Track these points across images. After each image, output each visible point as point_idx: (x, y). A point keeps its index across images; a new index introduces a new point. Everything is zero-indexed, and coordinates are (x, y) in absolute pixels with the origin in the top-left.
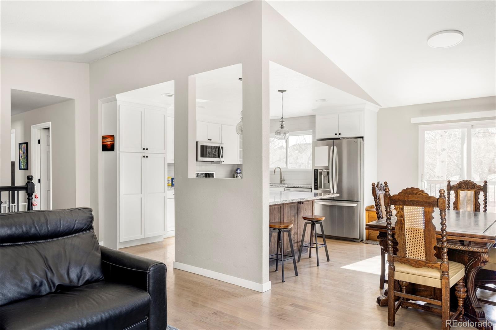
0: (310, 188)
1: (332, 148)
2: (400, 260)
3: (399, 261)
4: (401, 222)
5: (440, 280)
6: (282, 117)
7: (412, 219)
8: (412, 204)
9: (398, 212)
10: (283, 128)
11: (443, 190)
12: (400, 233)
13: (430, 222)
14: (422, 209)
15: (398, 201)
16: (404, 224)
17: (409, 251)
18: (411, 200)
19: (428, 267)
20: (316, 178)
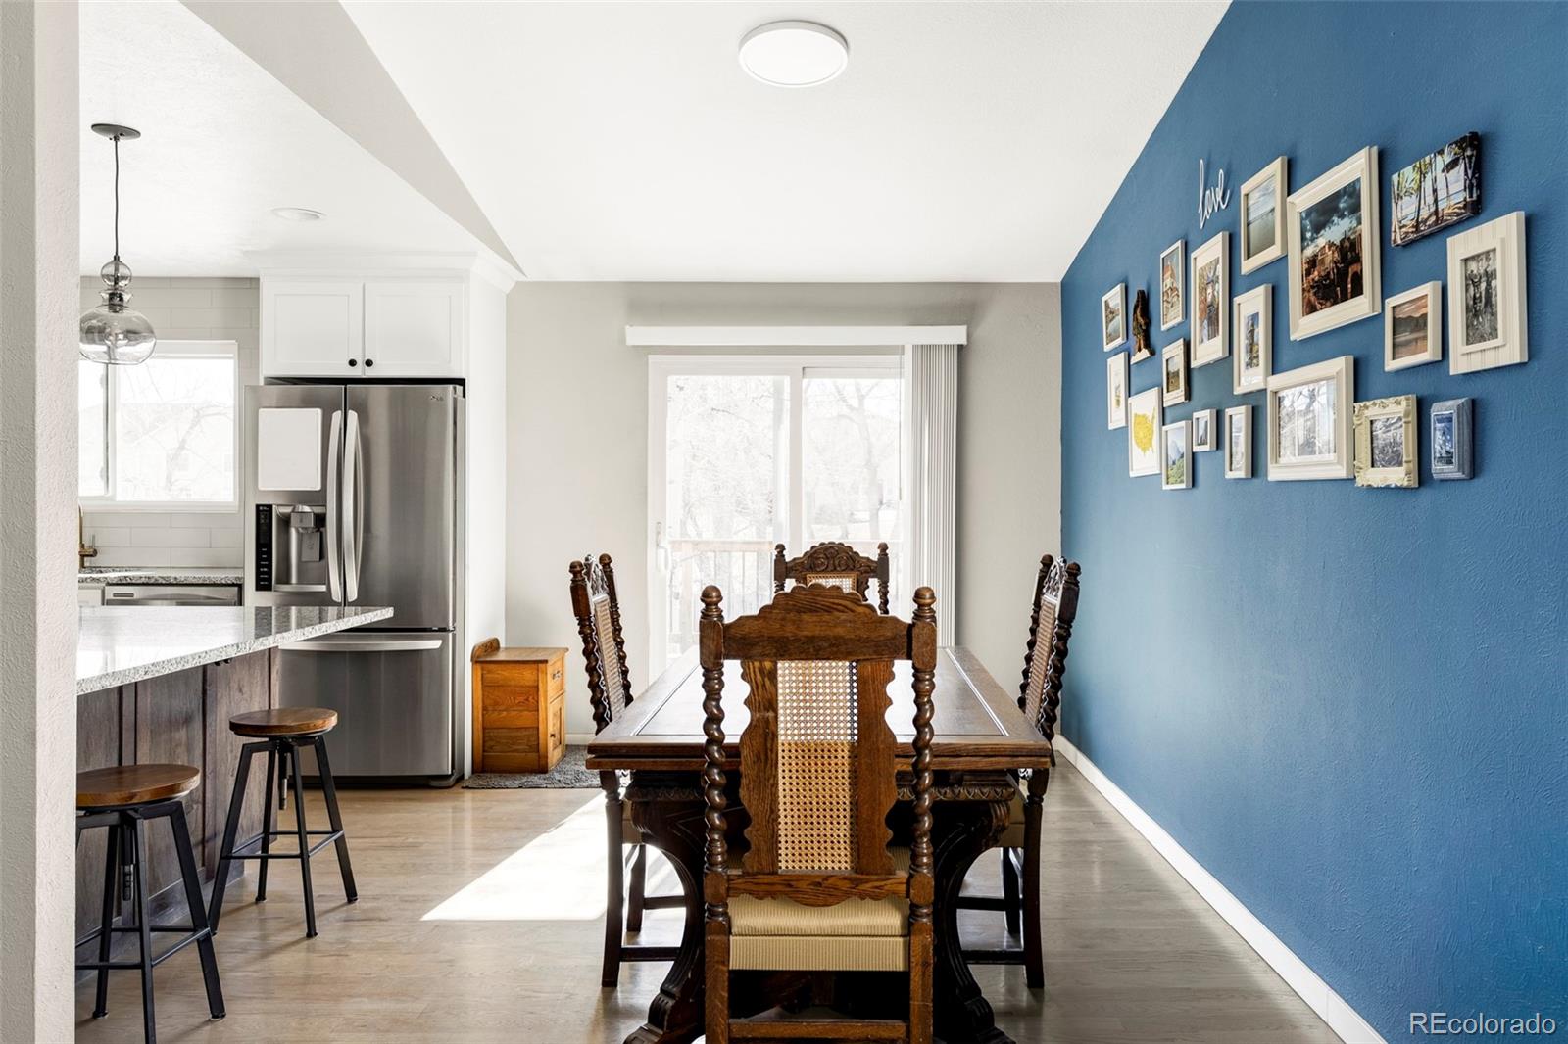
0: (233, 585)
1: (337, 417)
2: (754, 888)
3: (750, 893)
4: (763, 729)
5: (901, 940)
6: (116, 258)
7: (808, 711)
8: (812, 650)
9: (757, 688)
10: (121, 306)
11: (929, 589)
12: (762, 774)
13: (877, 717)
14: (847, 671)
15: (758, 642)
16: (775, 736)
17: (789, 845)
18: (810, 634)
19: (863, 896)
20: (264, 539)
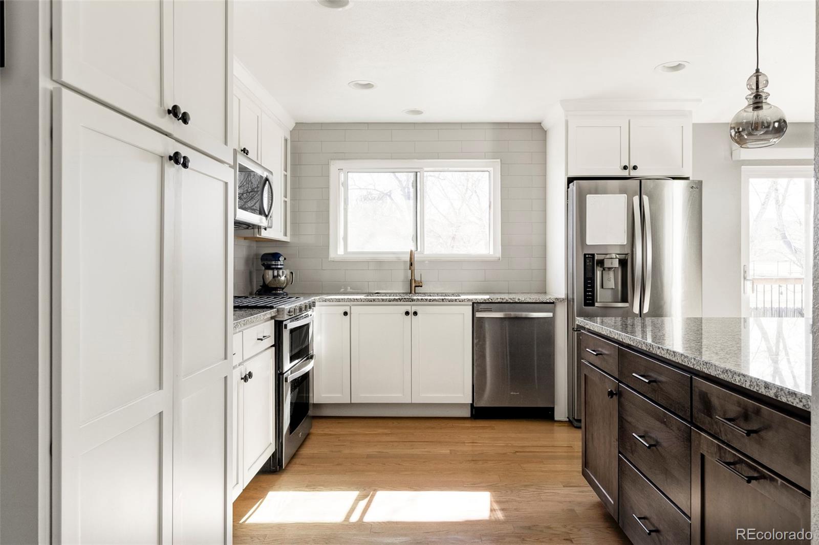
1: (636, 199)
20: (589, 275)
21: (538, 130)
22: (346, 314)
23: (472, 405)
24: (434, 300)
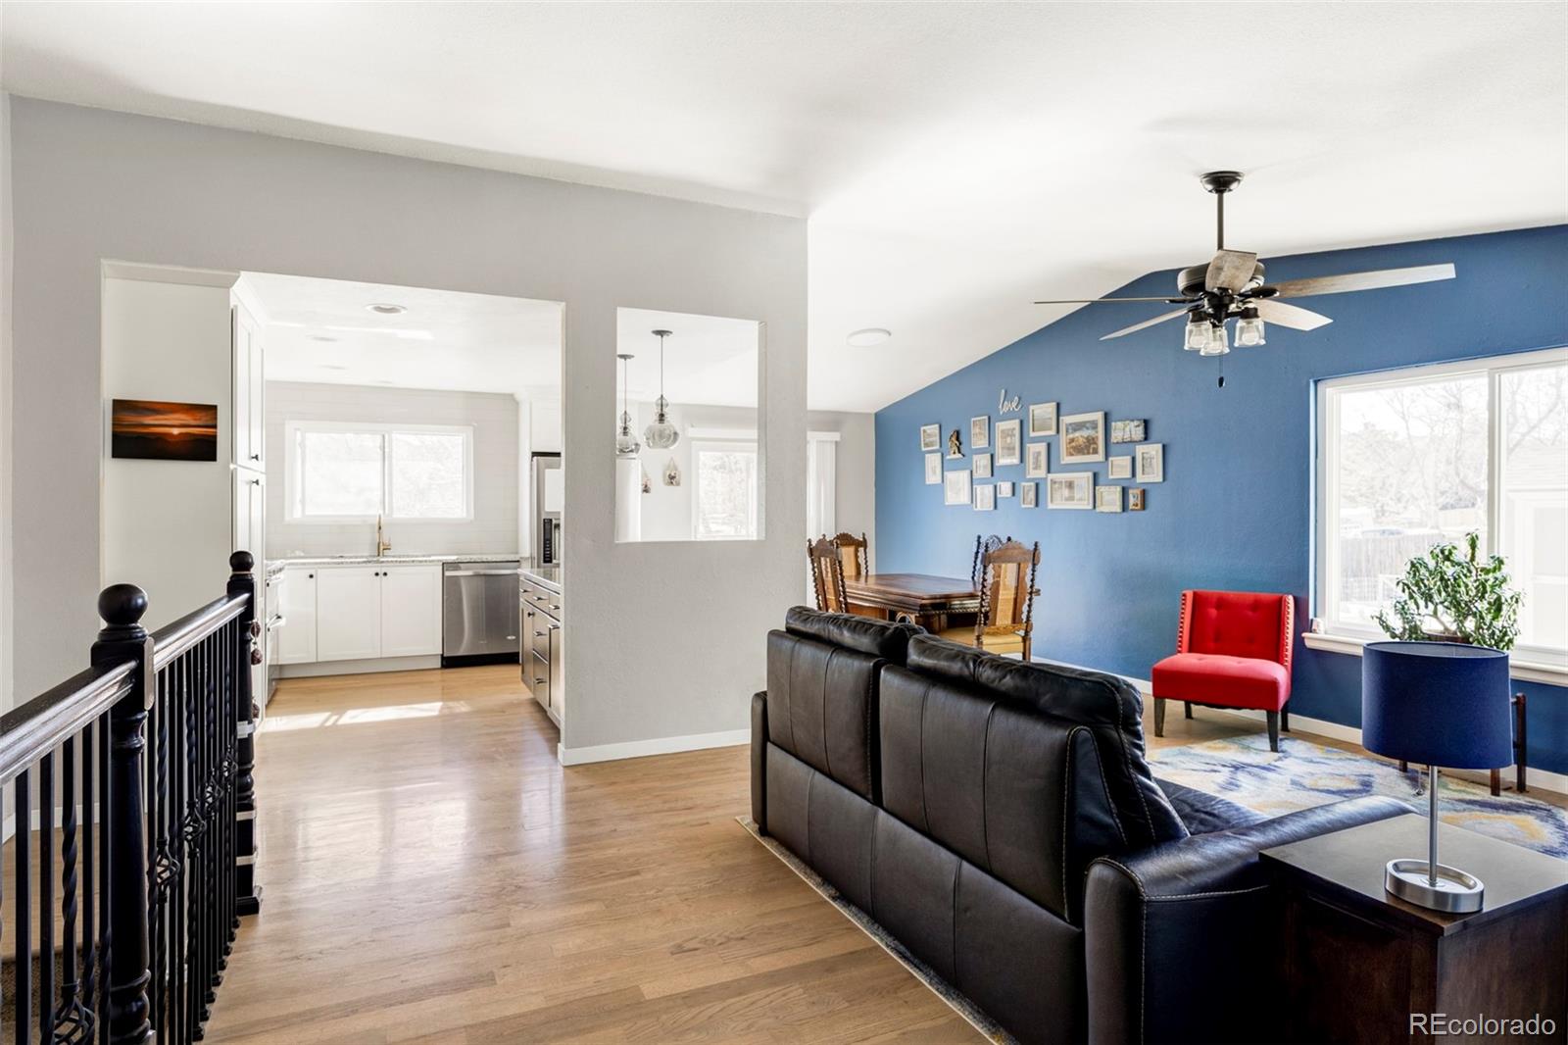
20: (548, 537)
21: (510, 401)
22: (311, 576)
23: (442, 655)
24: (404, 562)
